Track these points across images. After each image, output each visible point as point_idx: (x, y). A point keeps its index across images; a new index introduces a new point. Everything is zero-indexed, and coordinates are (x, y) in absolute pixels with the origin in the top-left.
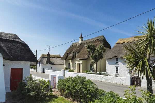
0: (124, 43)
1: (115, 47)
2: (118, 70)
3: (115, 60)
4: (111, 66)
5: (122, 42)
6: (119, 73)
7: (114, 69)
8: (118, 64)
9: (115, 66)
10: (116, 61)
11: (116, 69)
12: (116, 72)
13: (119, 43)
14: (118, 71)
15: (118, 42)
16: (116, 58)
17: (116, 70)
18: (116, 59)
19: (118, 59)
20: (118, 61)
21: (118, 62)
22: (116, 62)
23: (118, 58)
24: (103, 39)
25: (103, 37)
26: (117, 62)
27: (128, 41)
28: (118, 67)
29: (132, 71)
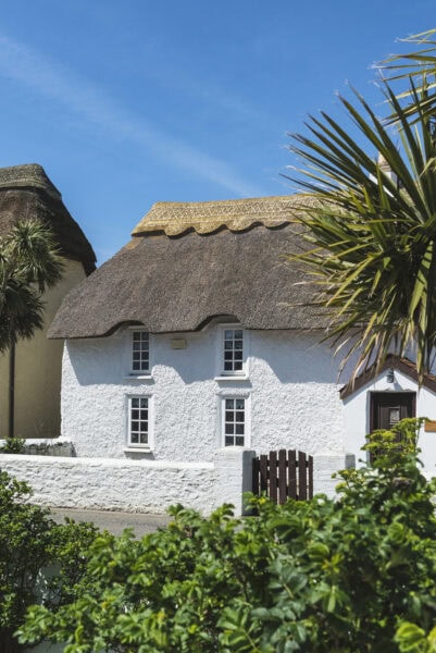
0: (190, 230)
1: (124, 257)
2: (151, 421)
3: (129, 353)
5: (175, 227)
6: (151, 445)
7: (122, 418)
8: (151, 382)
9: (128, 396)
10: (136, 356)
11: (135, 414)
12: (135, 439)
13: (158, 232)
14: (145, 426)
15: (148, 223)
16: (136, 336)
17: (135, 427)
18: (136, 346)
19: (146, 346)
20: (146, 356)
21: (146, 366)
22: (136, 366)
23: (146, 335)
24: (38, 190)
25: (43, 174)
26: (141, 364)
27: (221, 219)
28: (151, 402)
29: (241, 429)
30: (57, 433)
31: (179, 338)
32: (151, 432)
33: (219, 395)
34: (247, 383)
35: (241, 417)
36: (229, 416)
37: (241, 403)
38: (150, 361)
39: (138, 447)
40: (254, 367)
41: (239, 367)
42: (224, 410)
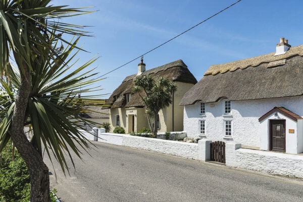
0: (219, 72)
1: (201, 82)
2: (205, 127)
3: (200, 108)
4: (191, 119)
5: (215, 72)
6: (206, 134)
7: (198, 126)
8: (205, 116)
9: (199, 120)
10: (202, 109)
11: (201, 125)
12: (201, 132)
13: (211, 74)
14: (204, 129)
15: (208, 72)
16: (202, 104)
17: (201, 129)
18: (202, 107)
19: (204, 106)
20: (204, 109)
21: (204, 112)
22: (202, 112)
23: (204, 104)
24: (181, 67)
26: (203, 111)
27: (228, 68)
28: (205, 122)
29: (230, 130)
30: (182, 130)
31: (212, 104)
32: (205, 130)
33: (224, 120)
34: (231, 117)
35: (230, 126)
36: (227, 126)
37: (230, 122)
38: (205, 111)
39: (202, 135)
40: (234, 112)
41: (229, 112)
42: (225, 125)
